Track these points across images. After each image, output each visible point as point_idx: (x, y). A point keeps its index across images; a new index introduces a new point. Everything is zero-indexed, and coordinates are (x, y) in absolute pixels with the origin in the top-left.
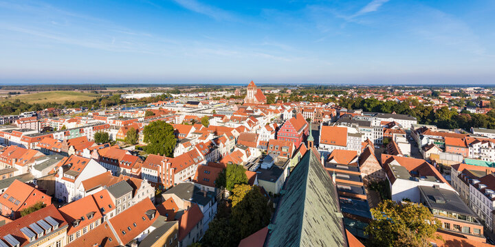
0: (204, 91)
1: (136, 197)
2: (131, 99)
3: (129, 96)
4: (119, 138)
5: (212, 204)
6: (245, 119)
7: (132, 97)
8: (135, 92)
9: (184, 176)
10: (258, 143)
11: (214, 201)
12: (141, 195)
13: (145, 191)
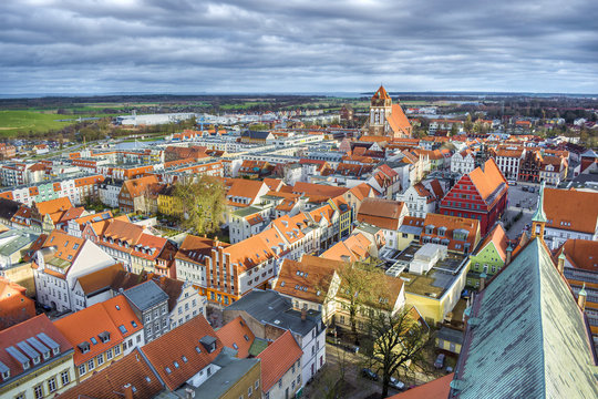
0: (275, 109)
1: (175, 311)
2: (132, 126)
3: (130, 121)
4: (123, 202)
5: (318, 334)
6: (369, 170)
7: (134, 123)
8: (140, 112)
9: (257, 279)
10: (401, 220)
11: (319, 328)
12: (183, 309)
13: (189, 301)
